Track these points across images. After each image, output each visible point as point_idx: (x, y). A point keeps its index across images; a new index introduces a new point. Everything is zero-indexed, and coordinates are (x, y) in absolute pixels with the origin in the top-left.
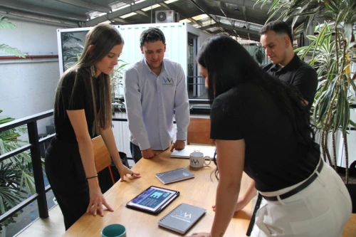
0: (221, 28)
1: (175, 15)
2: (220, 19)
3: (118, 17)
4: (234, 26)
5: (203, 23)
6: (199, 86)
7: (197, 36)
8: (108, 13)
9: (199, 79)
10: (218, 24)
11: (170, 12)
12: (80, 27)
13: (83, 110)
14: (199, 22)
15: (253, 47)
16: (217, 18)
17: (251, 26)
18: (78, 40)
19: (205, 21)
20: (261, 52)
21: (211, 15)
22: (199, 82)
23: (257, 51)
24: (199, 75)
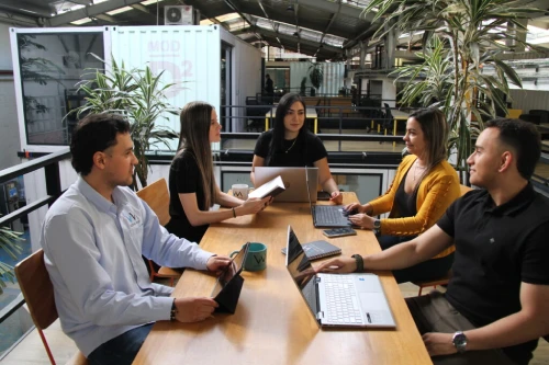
0: (258, 35)
1: (195, 13)
2: (256, 20)
3: (104, 13)
4: (277, 32)
5: (231, 26)
6: (234, 120)
7: (231, 46)
8: (88, 6)
9: (233, 109)
10: (254, 28)
11: (187, 9)
12: (41, 26)
13: (194, 194)
14: (225, 25)
15: (306, 63)
16: (252, 19)
17: (303, 33)
18: (40, 46)
19: (233, 23)
20: (317, 71)
21: (245, 14)
22: (233, 114)
23: (312, 69)
24: (233, 104)
